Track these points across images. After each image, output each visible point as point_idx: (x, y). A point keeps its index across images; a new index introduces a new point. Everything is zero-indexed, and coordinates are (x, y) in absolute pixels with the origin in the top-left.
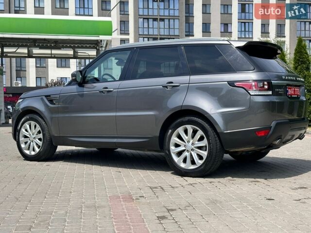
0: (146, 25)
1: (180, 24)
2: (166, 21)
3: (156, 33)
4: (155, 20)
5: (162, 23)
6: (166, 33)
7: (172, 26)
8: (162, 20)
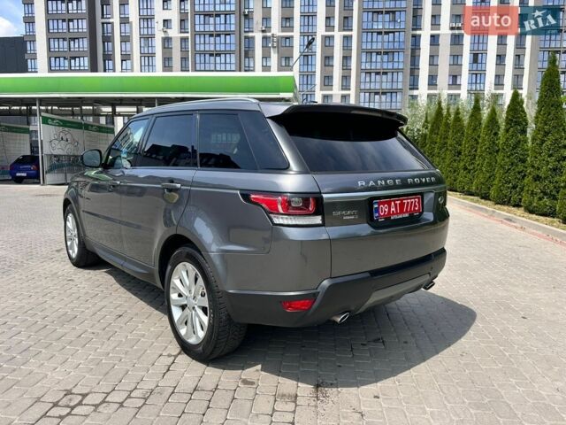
0: (368, 79)
1: (404, 77)
2: (390, 75)
3: (378, 87)
4: (377, 73)
5: (384, 77)
6: (389, 87)
7: (395, 79)
8: (385, 73)
